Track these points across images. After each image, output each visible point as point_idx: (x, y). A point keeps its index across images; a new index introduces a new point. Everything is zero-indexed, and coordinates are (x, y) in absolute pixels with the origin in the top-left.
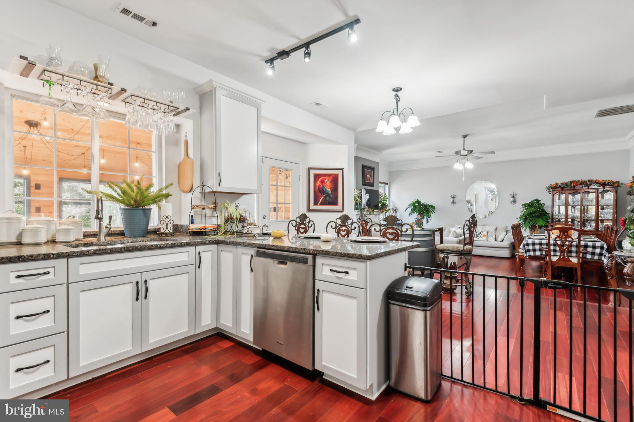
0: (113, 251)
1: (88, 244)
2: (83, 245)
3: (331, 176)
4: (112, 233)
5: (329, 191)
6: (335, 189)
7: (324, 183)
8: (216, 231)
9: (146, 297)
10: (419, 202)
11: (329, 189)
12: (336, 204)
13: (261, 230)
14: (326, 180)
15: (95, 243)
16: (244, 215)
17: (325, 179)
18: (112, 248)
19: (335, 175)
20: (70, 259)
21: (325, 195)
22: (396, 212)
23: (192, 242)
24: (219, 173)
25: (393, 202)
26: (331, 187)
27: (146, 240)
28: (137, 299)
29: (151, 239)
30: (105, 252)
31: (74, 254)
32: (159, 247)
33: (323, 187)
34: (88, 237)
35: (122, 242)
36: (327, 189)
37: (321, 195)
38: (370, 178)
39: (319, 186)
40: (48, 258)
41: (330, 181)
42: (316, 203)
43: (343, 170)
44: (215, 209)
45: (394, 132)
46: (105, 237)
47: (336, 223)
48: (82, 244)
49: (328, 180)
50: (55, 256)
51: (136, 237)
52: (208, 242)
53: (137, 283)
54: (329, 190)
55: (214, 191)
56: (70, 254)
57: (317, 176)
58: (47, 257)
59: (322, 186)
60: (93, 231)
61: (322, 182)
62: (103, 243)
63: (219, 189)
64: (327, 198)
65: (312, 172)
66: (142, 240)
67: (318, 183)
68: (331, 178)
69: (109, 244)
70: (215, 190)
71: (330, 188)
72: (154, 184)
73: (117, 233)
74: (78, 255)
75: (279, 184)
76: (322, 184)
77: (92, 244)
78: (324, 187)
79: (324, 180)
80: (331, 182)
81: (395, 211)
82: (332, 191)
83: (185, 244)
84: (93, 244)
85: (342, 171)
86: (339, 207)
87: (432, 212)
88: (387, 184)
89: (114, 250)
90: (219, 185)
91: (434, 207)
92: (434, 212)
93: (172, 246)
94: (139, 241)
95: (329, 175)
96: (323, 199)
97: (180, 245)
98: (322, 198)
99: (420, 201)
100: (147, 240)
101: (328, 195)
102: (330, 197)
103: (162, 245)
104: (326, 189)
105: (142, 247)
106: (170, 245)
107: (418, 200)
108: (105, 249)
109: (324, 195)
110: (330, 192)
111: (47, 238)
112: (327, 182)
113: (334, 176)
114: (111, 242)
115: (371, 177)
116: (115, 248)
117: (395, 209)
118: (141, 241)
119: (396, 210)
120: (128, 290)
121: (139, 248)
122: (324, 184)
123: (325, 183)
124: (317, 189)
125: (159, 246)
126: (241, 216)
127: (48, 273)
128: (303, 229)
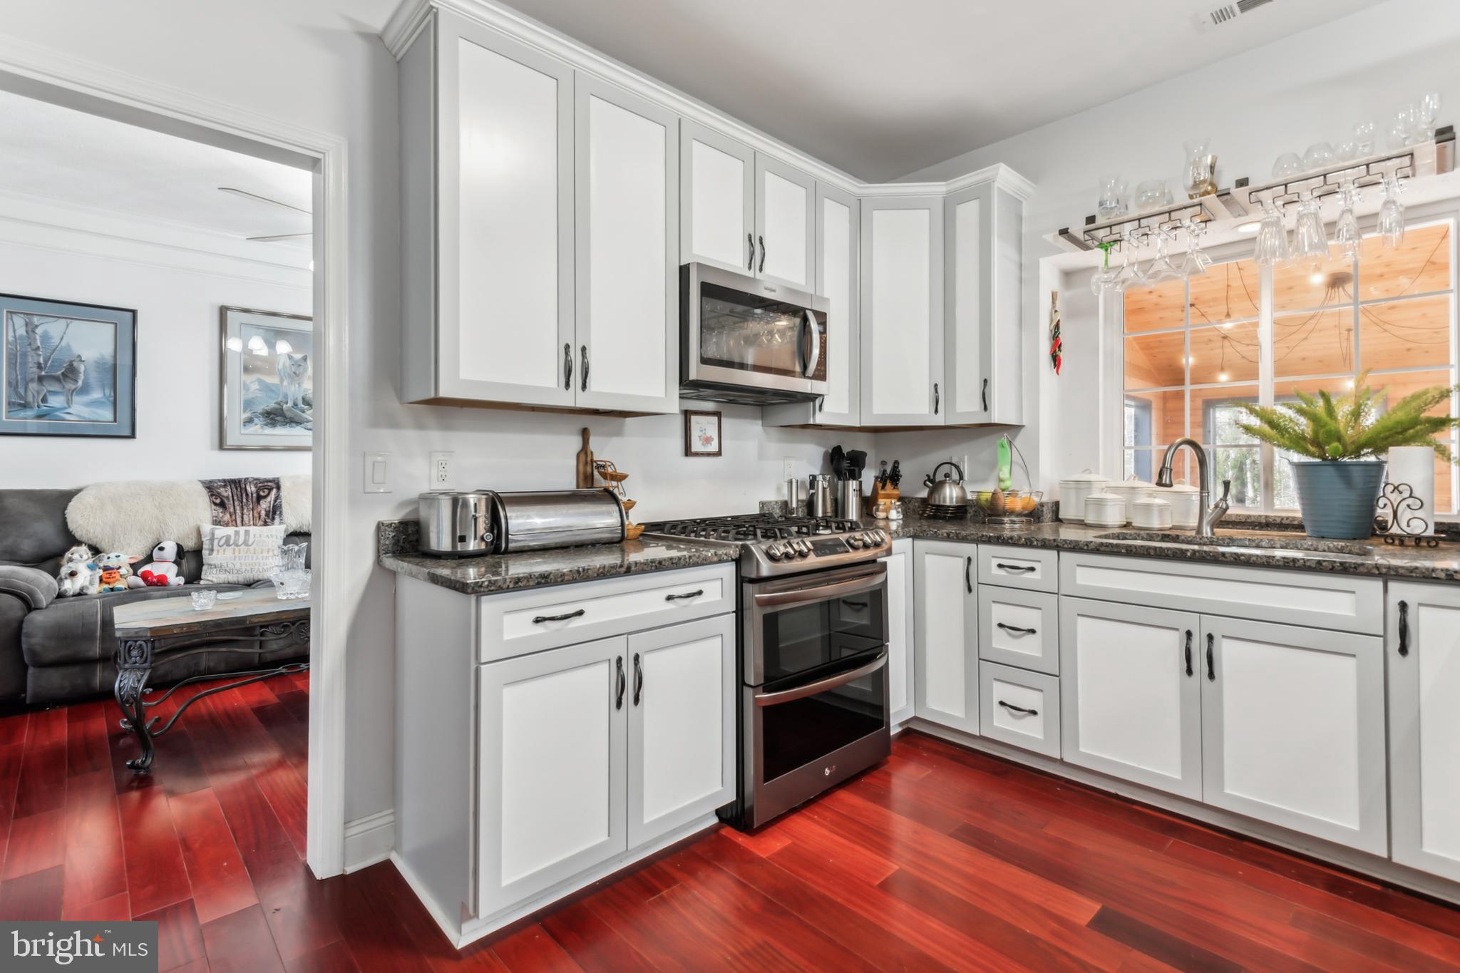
9: (1211, 677)
20: (1061, 553)
28: (1189, 673)
31: (1066, 546)
40: (1031, 545)
46: (1212, 528)
48: (1158, 535)
50: (1039, 544)
53: (1189, 633)
56: (1059, 544)
58: (1029, 543)
74: (1070, 548)
83: (1333, 567)
93: (1285, 566)
97: (1314, 566)
103: (1254, 558)
106: (1278, 560)
120: (1170, 642)
127: (1032, 569)
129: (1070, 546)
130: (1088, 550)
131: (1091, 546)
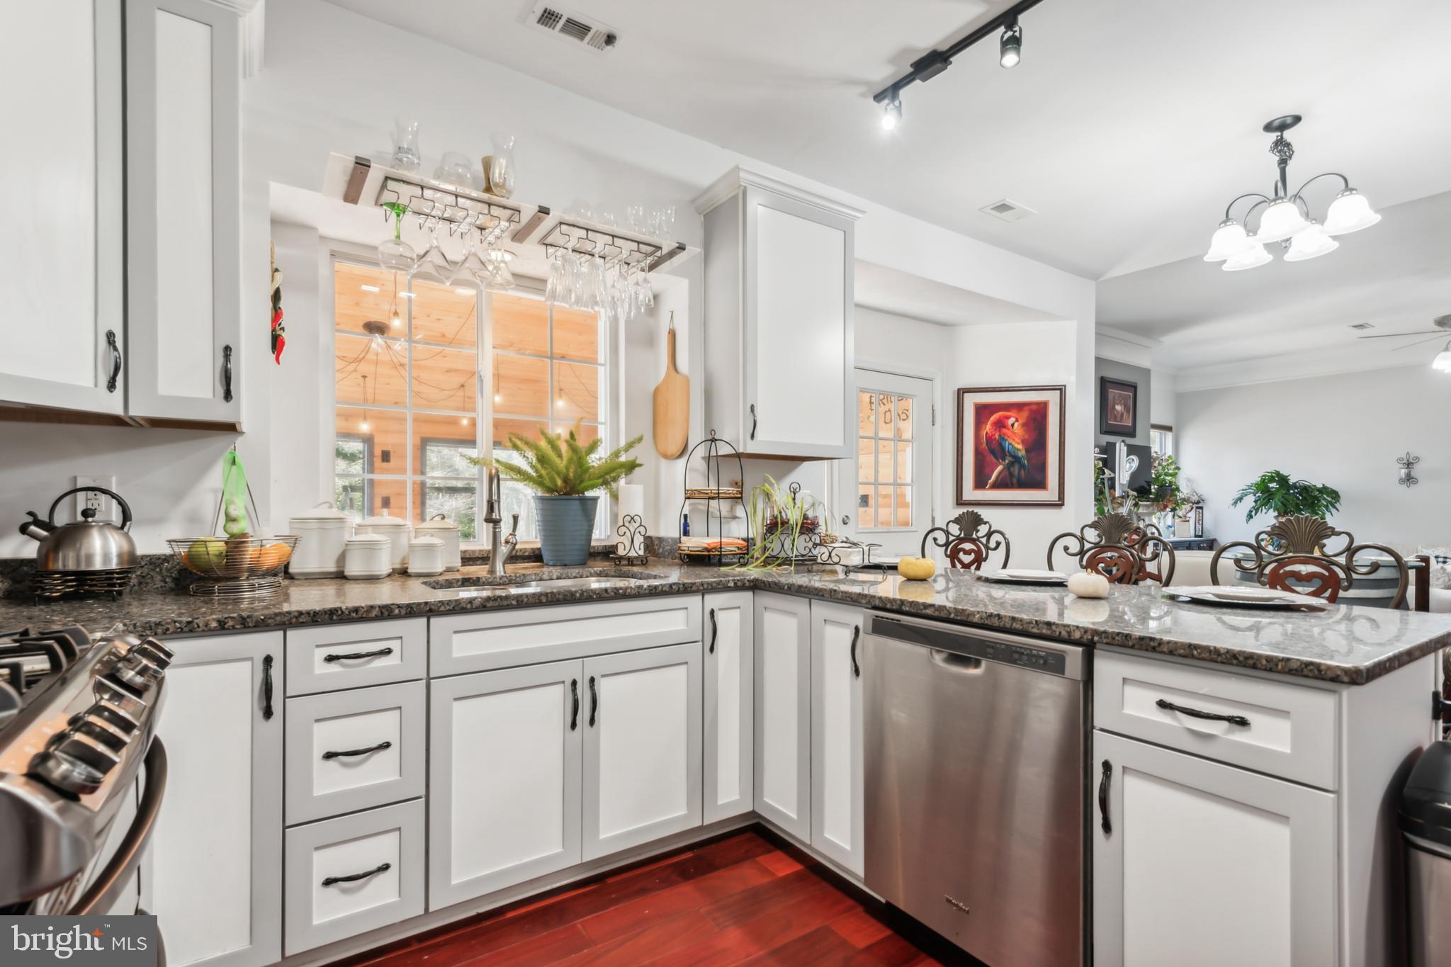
0: (522, 601)
1: (471, 581)
2: (460, 583)
3: (1026, 408)
4: (518, 554)
5: (1018, 450)
6: (1037, 444)
7: (1005, 427)
8: (744, 555)
9: (592, 722)
10: (1282, 480)
11: (1018, 444)
12: (1041, 484)
13: (866, 557)
14: (1012, 420)
15: (484, 579)
16: (810, 514)
17: (1008, 418)
18: (521, 596)
19: (1038, 404)
20: (433, 620)
21: (1007, 461)
22: (1201, 508)
23: (695, 583)
24: (752, 407)
25: (1189, 480)
26: (1026, 437)
27: (589, 574)
28: (574, 725)
29: (598, 572)
30: (505, 603)
31: (442, 608)
32: (623, 595)
33: (1002, 438)
34: (471, 563)
35: (538, 578)
36: (1013, 443)
37: (994, 460)
38: (1122, 415)
39: (990, 438)
40: (389, 615)
41: (1021, 421)
42: (980, 483)
43: (1061, 390)
44: (741, 498)
45: (1267, 258)
46: (504, 564)
47: (1082, 540)
48: (458, 580)
49: (1017, 420)
50: (403, 612)
51: (565, 565)
52: (732, 584)
53: (574, 683)
54: (1020, 447)
55: (738, 452)
56: (433, 607)
57: (983, 412)
58: (386, 613)
59: (1000, 435)
60: (480, 550)
61: (1000, 424)
62: (500, 579)
63: (752, 448)
64: (1012, 469)
65: (970, 401)
66: (579, 573)
67: (988, 428)
68: (1025, 415)
69: (513, 581)
70: (741, 450)
71: (1024, 442)
72: (600, 441)
73: (527, 554)
74: (449, 610)
75: (881, 434)
76: (1000, 431)
77: (479, 581)
78: (1006, 440)
79: (1005, 420)
80: (1024, 425)
81: (1195, 506)
82: (1027, 451)
83: (679, 588)
84: (481, 581)
85: (1059, 392)
86: (1050, 494)
87: (1327, 507)
88: (1169, 429)
89: (525, 600)
90: (752, 436)
91: (1335, 495)
92: (1335, 507)
93: (650, 593)
94: (574, 575)
95: (1019, 407)
96: (1000, 473)
97: (667, 590)
98: (1000, 468)
99: (1286, 474)
100: (591, 574)
101: (1016, 459)
102: (1022, 466)
103: (629, 590)
104: (1010, 444)
105: (585, 594)
106: (645, 589)
107: (1278, 473)
108: (507, 597)
109: (1004, 459)
110: (1023, 452)
111: (392, 564)
112: (1013, 425)
113: (1034, 407)
114: (516, 577)
115: (1128, 412)
116: (527, 595)
117: (1195, 498)
118: (578, 576)
119: (1198, 502)
120: (556, 699)
121: (578, 595)
122: (1005, 430)
123: (1008, 429)
124: (984, 445)
125: (621, 591)
126: (805, 517)
127: (388, 652)
128: (970, 554)
129: (448, 608)
130: (472, 608)
131: (477, 603)
